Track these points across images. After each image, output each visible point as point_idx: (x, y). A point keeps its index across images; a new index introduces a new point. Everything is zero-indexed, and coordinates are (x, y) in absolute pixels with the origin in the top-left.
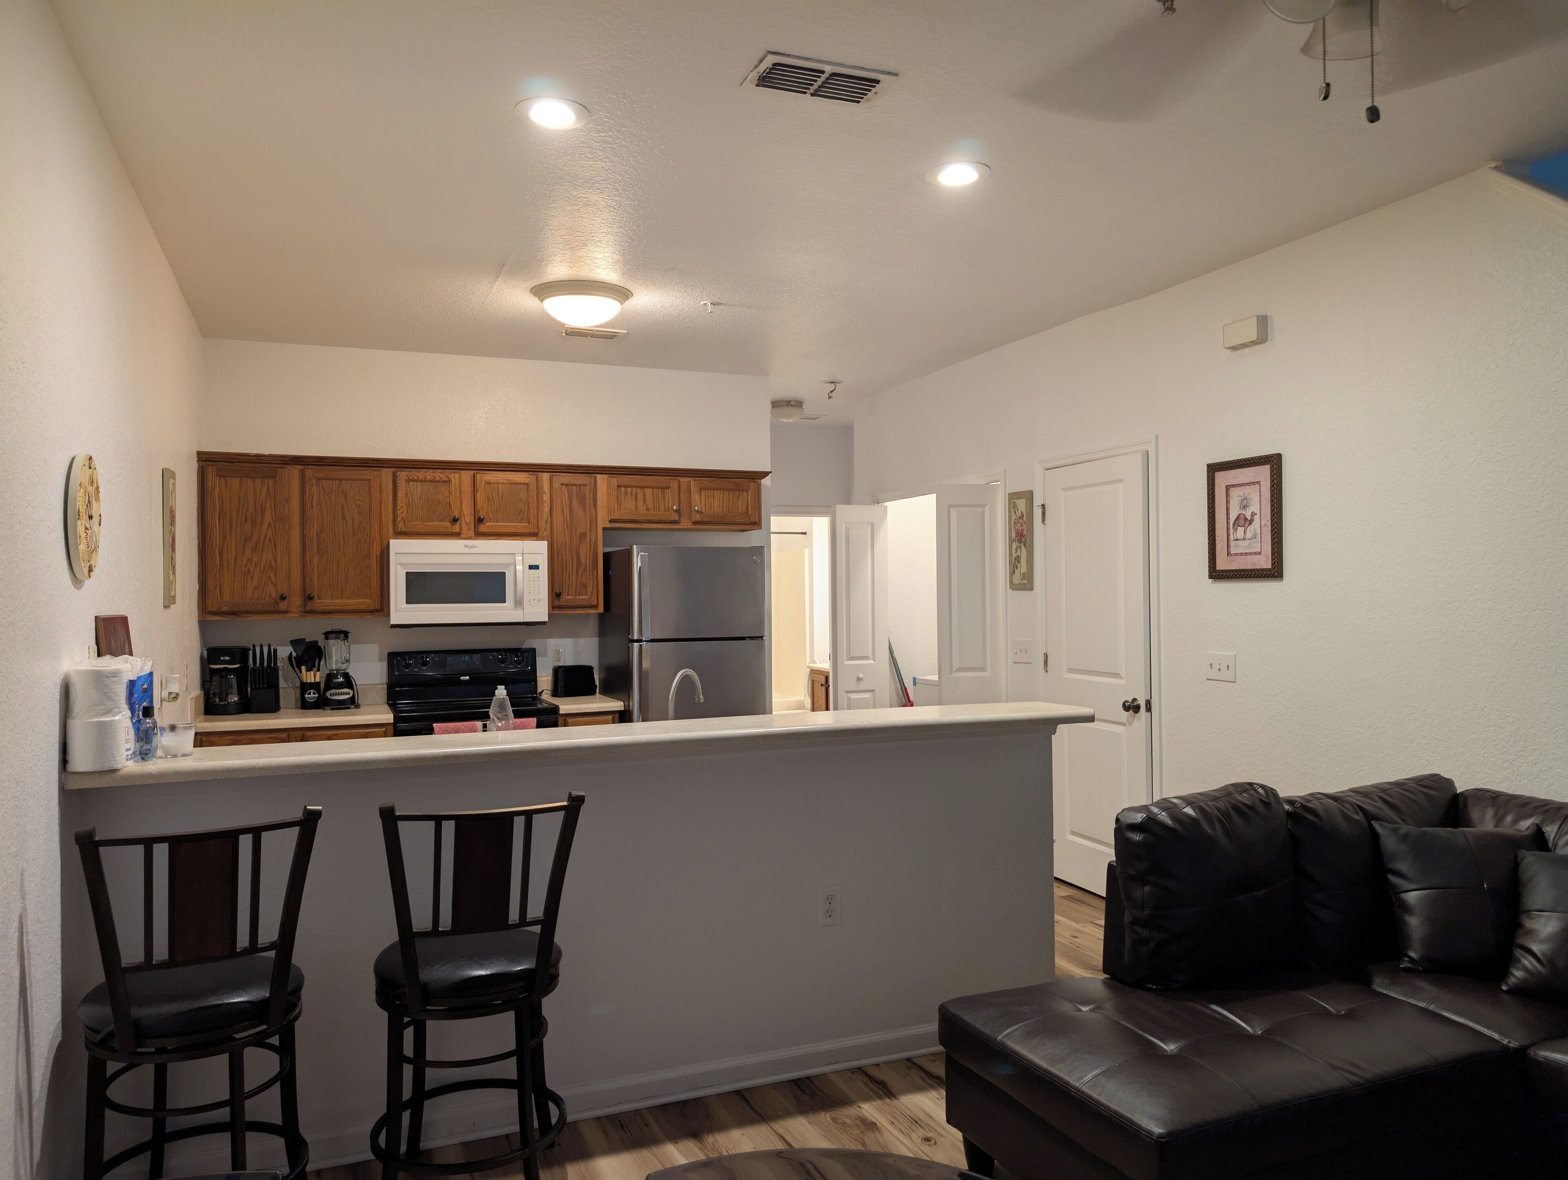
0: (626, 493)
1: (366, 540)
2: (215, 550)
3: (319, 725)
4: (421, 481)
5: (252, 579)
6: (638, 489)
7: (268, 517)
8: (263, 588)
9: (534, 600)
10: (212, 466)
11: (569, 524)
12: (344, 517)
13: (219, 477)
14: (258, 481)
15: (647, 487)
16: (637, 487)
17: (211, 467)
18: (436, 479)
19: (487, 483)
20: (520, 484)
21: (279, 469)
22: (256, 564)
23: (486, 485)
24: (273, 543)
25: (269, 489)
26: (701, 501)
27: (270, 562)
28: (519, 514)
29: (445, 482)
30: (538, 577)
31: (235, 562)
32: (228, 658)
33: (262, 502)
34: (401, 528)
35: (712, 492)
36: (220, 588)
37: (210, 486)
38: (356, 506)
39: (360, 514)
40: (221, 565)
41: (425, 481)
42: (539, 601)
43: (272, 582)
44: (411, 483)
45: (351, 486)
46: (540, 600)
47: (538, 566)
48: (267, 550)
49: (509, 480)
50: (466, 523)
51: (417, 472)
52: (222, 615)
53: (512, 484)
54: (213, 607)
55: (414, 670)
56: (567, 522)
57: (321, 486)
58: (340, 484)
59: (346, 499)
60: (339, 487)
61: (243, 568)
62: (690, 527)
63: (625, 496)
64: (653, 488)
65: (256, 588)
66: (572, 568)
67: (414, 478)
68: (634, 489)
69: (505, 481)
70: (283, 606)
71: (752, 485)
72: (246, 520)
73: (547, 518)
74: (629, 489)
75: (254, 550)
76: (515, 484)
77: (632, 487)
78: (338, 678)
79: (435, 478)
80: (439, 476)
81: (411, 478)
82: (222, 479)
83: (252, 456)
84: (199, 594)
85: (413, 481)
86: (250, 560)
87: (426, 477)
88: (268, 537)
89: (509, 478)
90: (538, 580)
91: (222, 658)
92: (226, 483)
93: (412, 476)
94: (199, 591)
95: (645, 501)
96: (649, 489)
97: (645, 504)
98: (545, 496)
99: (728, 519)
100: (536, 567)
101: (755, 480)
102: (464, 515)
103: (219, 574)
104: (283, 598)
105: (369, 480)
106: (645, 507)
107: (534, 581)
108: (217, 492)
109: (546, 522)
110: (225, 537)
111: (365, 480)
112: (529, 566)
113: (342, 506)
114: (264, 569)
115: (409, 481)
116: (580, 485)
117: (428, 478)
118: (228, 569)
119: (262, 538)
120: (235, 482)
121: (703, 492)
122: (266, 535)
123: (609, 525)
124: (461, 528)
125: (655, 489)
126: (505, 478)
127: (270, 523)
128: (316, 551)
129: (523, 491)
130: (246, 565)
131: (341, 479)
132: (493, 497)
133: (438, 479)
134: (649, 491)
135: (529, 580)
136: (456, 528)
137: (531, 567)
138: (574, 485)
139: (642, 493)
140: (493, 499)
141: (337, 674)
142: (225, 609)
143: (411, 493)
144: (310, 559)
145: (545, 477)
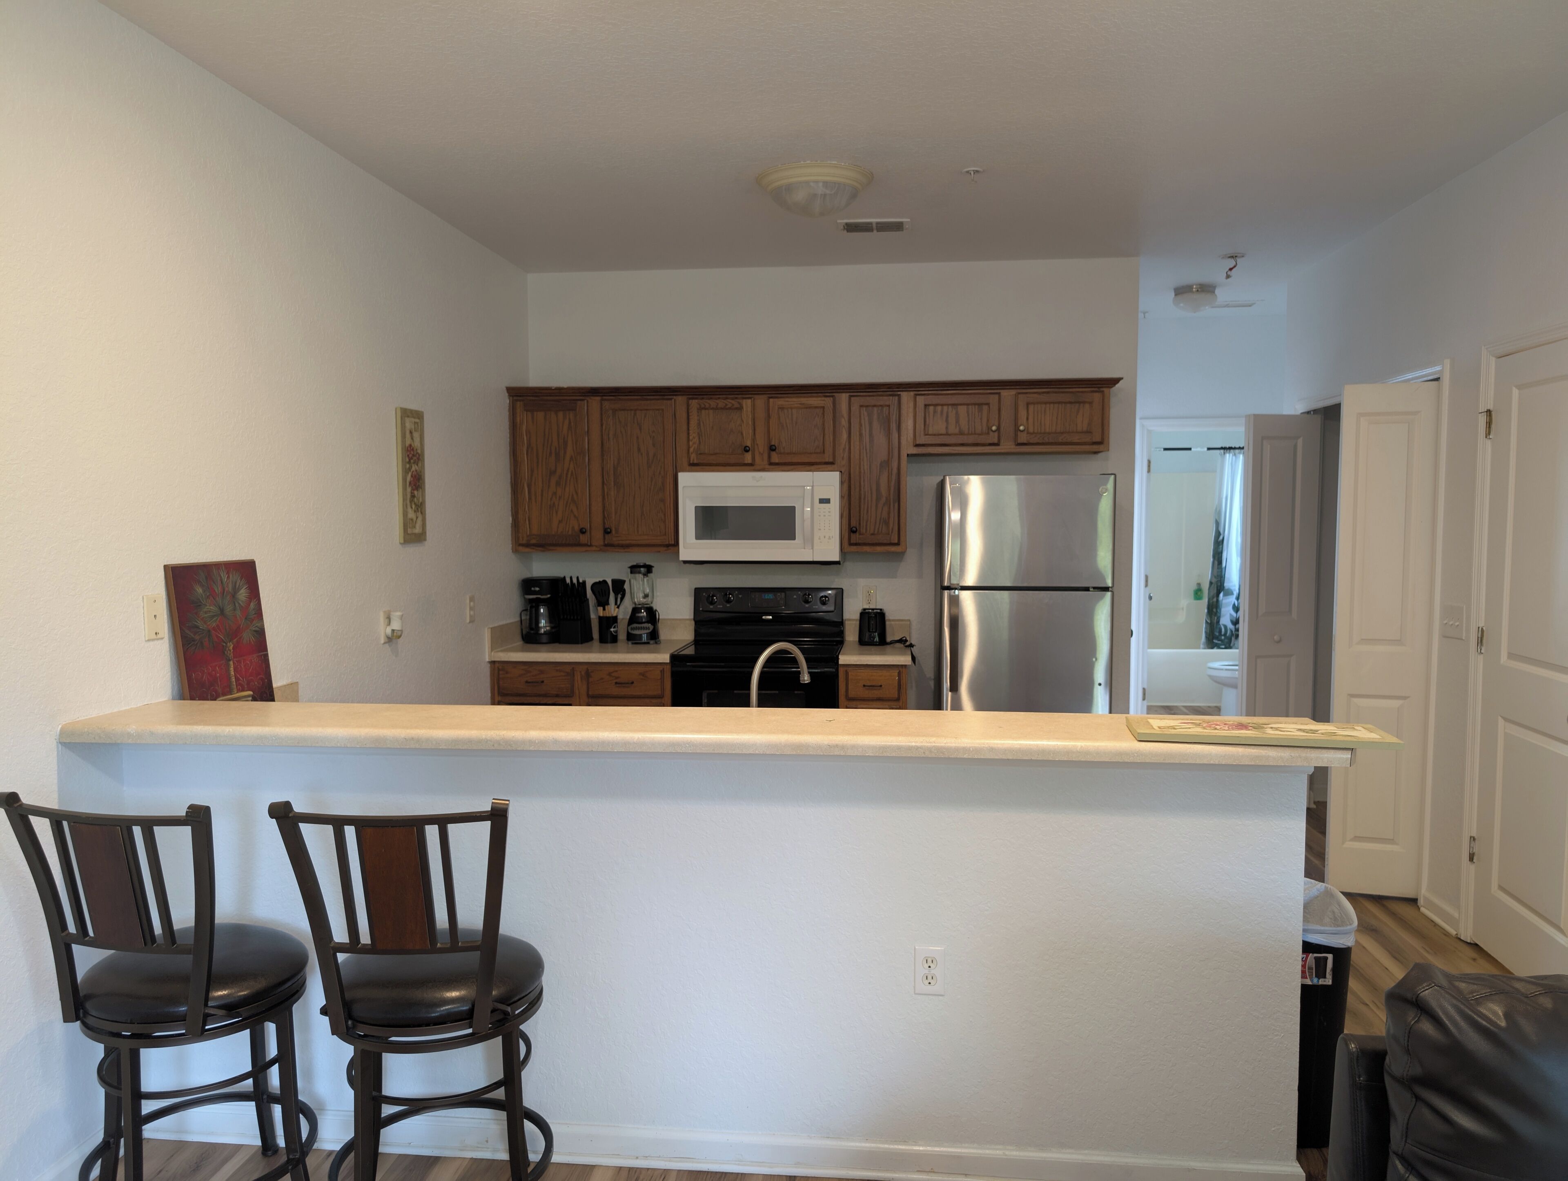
0: (935, 412)
1: (660, 473)
2: (523, 485)
3: (600, 661)
4: (713, 409)
5: (557, 512)
6: (950, 407)
7: (570, 451)
8: (567, 521)
9: (825, 537)
10: (520, 401)
11: (868, 451)
12: (639, 450)
13: (526, 411)
14: (561, 414)
15: (961, 404)
16: (948, 405)
17: (518, 403)
18: (727, 407)
19: (781, 408)
20: (816, 407)
21: (579, 402)
22: (560, 498)
23: (780, 410)
24: (575, 476)
25: (570, 423)
26: (1027, 419)
27: (573, 495)
28: (814, 442)
29: (736, 408)
30: (829, 512)
31: (542, 495)
32: (537, 589)
33: (564, 436)
34: (694, 460)
35: (1044, 406)
36: (529, 520)
37: (518, 421)
38: (651, 437)
39: (654, 445)
40: (530, 498)
41: (717, 409)
42: (829, 538)
43: (575, 516)
44: (703, 411)
45: (645, 417)
46: (831, 537)
47: (829, 499)
48: (570, 484)
49: (803, 404)
50: (760, 453)
51: (709, 399)
52: (532, 547)
53: (807, 408)
54: (523, 540)
55: (719, 606)
56: (866, 450)
57: (617, 418)
58: (635, 414)
59: (640, 429)
60: (634, 417)
61: (549, 502)
62: (1013, 451)
63: (934, 416)
64: (968, 405)
65: (560, 522)
66: (872, 501)
67: (705, 406)
68: (945, 408)
69: (799, 405)
70: (584, 539)
71: (1097, 397)
72: (551, 453)
73: (845, 445)
74: (939, 408)
75: (558, 484)
76: (810, 408)
77: (942, 405)
78: (641, 612)
79: (726, 405)
80: (730, 403)
81: (703, 406)
82: (529, 413)
83: (553, 390)
84: (512, 527)
85: (705, 409)
86: (555, 493)
87: (718, 404)
88: (570, 471)
89: (803, 402)
90: (829, 516)
91: (533, 589)
92: (533, 418)
93: (704, 404)
94: (512, 524)
95: (957, 421)
96: (963, 406)
97: (958, 425)
98: (843, 420)
99: (1062, 439)
100: (827, 501)
101: (1102, 389)
102: (757, 445)
103: (528, 507)
104: (583, 531)
105: (663, 410)
106: (958, 428)
107: (825, 516)
108: (524, 427)
109: (844, 449)
110: (532, 471)
111: (658, 410)
112: (820, 499)
113: (637, 437)
114: (567, 502)
115: (700, 409)
116: (881, 406)
117: (720, 406)
118: (536, 501)
119: (565, 472)
120: (540, 415)
121: (1031, 407)
122: (568, 469)
123: (915, 451)
124: (753, 458)
125: (970, 407)
126: (799, 402)
127: (572, 457)
128: (612, 483)
129: (818, 416)
130: (551, 499)
131: (636, 410)
132: (786, 424)
133: (729, 405)
134: (962, 410)
135: (820, 516)
136: (748, 458)
137: (822, 501)
138: (875, 406)
139: (954, 411)
140: (787, 426)
141: (641, 609)
142: (533, 541)
143: (703, 423)
144: (607, 493)
145: (844, 397)
